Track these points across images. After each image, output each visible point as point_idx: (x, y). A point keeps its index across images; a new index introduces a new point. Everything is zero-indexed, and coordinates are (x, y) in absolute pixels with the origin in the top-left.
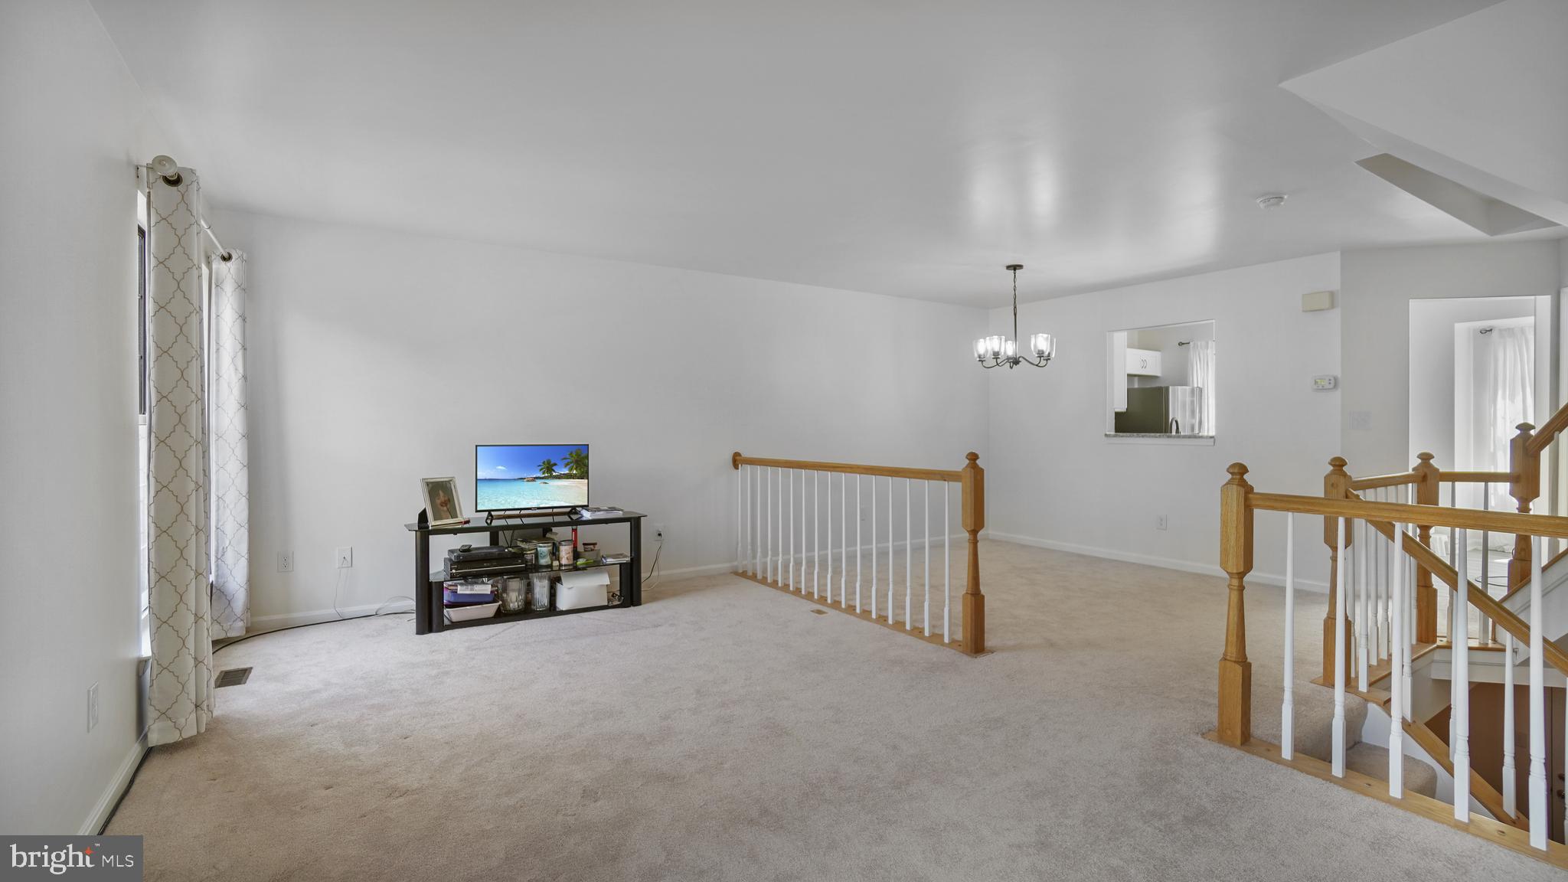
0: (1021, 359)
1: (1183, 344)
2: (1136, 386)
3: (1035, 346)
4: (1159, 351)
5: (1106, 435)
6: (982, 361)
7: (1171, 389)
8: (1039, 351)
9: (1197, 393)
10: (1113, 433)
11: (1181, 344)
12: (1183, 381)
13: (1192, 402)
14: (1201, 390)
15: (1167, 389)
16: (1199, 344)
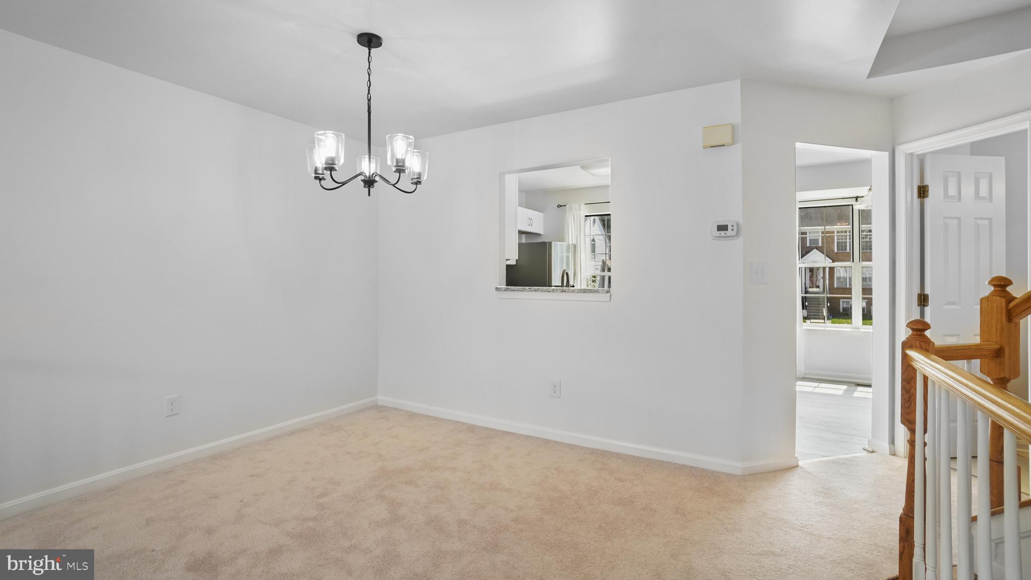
0: (377, 178)
1: (561, 206)
2: (524, 241)
3: (393, 155)
4: (542, 212)
5: (497, 289)
6: (320, 180)
7: (553, 242)
8: (398, 161)
9: (571, 249)
10: (504, 287)
11: (559, 206)
12: (562, 240)
13: (568, 258)
14: (575, 246)
15: (550, 244)
16: (574, 206)
